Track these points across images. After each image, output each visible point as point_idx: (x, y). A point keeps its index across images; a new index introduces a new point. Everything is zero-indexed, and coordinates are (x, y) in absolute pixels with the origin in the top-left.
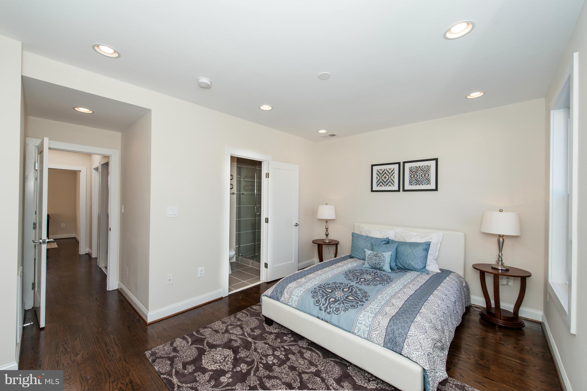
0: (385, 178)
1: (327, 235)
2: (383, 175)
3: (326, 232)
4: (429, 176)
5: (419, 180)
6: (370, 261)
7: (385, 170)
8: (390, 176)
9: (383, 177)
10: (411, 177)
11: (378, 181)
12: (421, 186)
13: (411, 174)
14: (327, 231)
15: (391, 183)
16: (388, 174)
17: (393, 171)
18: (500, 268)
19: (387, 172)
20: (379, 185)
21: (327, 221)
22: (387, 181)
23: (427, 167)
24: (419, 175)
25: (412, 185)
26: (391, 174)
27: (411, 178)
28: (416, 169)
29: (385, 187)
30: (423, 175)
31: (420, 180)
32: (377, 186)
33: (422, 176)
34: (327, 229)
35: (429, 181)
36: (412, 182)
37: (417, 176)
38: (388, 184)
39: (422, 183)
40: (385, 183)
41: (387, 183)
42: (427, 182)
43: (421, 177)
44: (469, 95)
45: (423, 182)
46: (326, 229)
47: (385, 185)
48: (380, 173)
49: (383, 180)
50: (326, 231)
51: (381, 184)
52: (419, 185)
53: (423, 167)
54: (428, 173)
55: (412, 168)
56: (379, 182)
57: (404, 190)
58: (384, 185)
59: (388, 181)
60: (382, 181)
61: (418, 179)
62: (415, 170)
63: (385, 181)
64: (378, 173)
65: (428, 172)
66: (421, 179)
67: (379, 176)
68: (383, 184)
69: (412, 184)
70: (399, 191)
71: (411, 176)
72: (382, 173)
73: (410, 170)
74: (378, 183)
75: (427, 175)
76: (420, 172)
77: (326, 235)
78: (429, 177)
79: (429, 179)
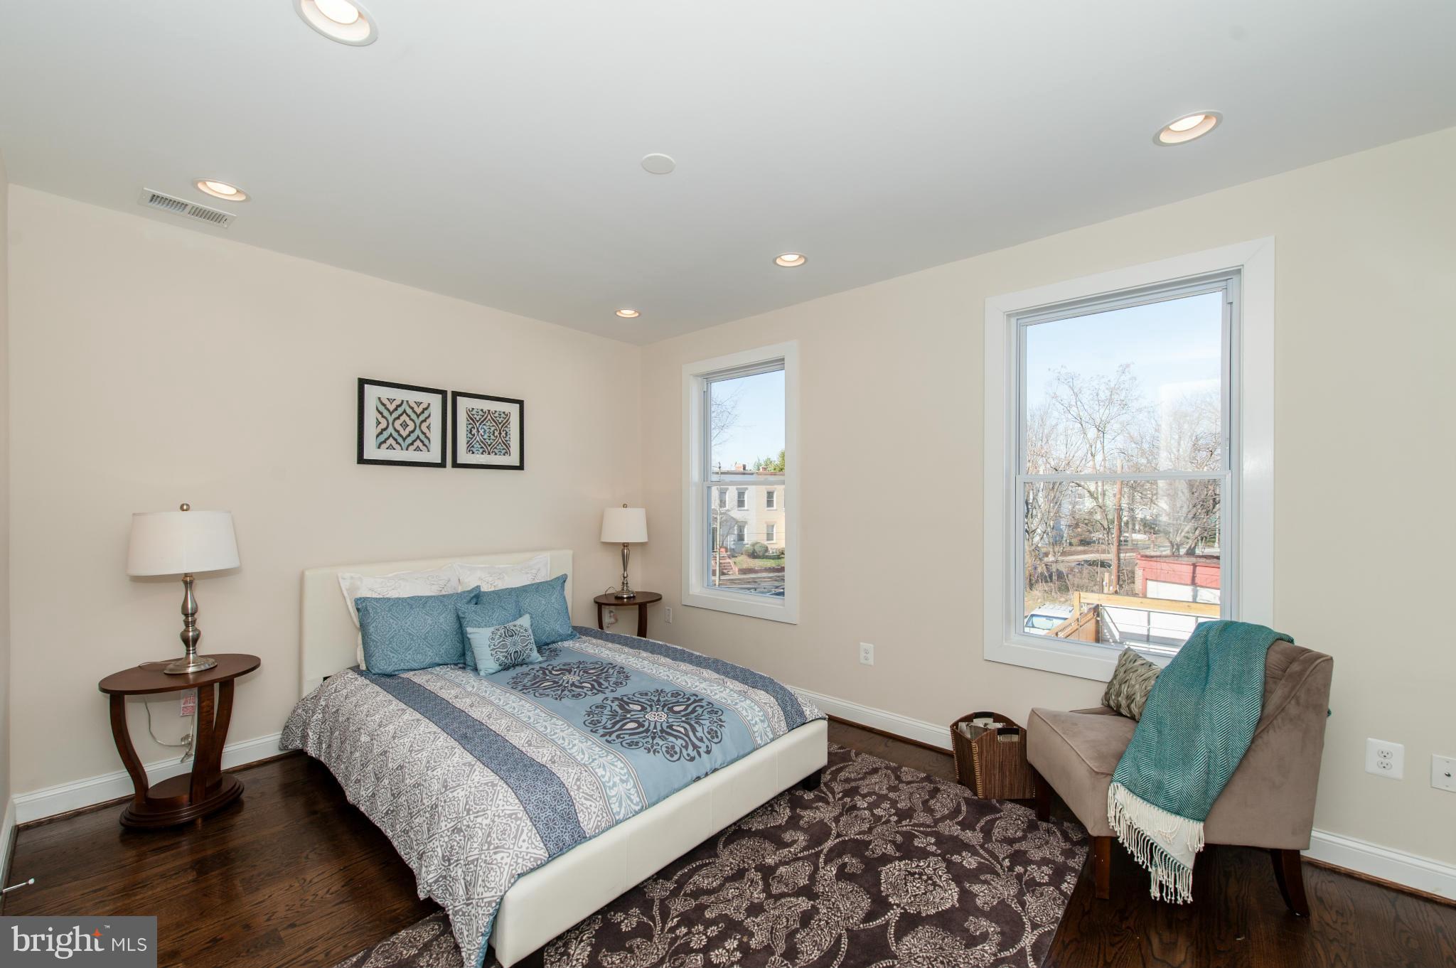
0: (405, 425)
1: (190, 642)
2: (398, 418)
3: (187, 631)
4: (509, 436)
5: (489, 443)
6: (502, 652)
7: (405, 403)
8: (418, 422)
9: (397, 424)
10: (470, 433)
11: (381, 433)
12: (492, 455)
13: (471, 426)
14: (194, 622)
15: (422, 442)
16: (414, 417)
17: (426, 409)
18: (625, 596)
19: (409, 411)
20: (385, 446)
21: (188, 581)
22: (409, 435)
23: (503, 415)
24: (488, 430)
25: (473, 453)
26: (422, 418)
27: (471, 436)
28: (483, 416)
29: (405, 452)
30: (496, 433)
31: (491, 443)
32: (379, 448)
33: (493, 434)
34: (193, 614)
35: (507, 447)
36: (473, 447)
37: (485, 432)
38: (412, 444)
39: (495, 450)
40: (404, 439)
41: (409, 440)
42: (504, 449)
43: (492, 437)
44: (620, 311)
45: (495, 448)
46: (186, 615)
47: (404, 445)
48: (388, 410)
49: (398, 431)
50: (187, 623)
51: (391, 441)
52: (489, 454)
53: (497, 415)
54: (506, 429)
55: (474, 412)
56: (386, 434)
57: (456, 465)
58: (401, 446)
59: (413, 437)
60: (395, 435)
61: (487, 440)
62: (480, 417)
63: (404, 434)
64: (380, 409)
65: (506, 427)
66: (492, 441)
67: (383, 417)
68: (398, 443)
69: (474, 450)
70: (442, 465)
71: (471, 431)
72: (393, 411)
73: (469, 415)
74: (382, 438)
75: (503, 434)
76: (491, 425)
77: (186, 641)
78: (507, 439)
79: (508, 442)
